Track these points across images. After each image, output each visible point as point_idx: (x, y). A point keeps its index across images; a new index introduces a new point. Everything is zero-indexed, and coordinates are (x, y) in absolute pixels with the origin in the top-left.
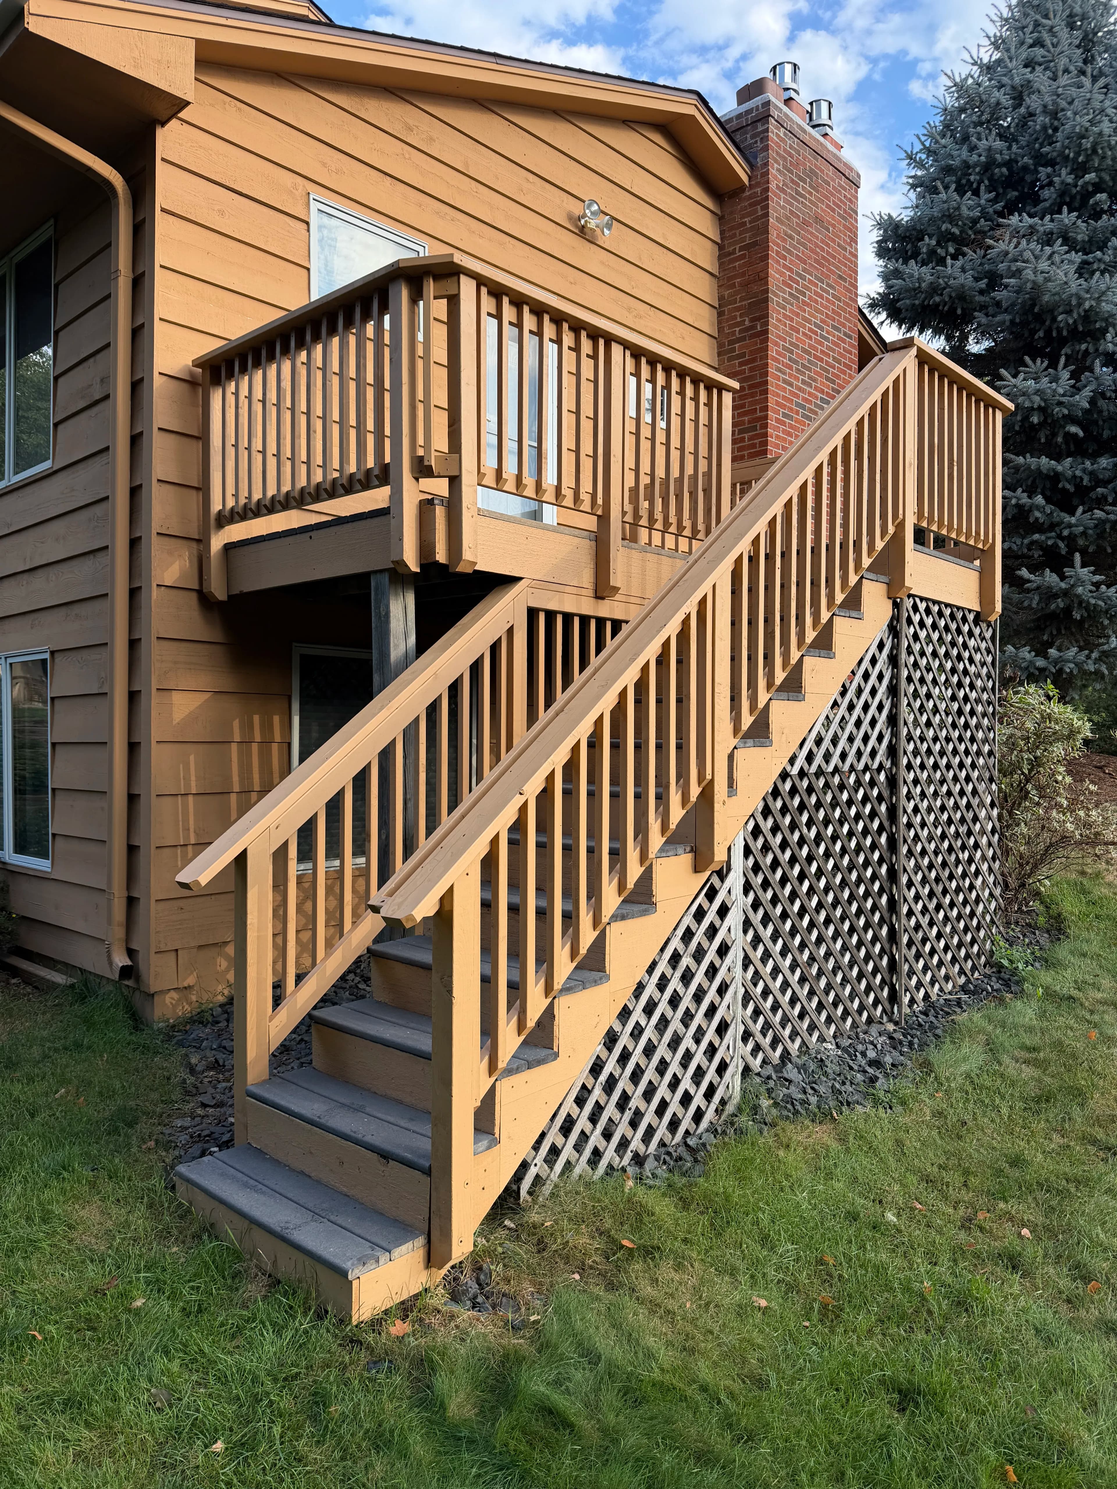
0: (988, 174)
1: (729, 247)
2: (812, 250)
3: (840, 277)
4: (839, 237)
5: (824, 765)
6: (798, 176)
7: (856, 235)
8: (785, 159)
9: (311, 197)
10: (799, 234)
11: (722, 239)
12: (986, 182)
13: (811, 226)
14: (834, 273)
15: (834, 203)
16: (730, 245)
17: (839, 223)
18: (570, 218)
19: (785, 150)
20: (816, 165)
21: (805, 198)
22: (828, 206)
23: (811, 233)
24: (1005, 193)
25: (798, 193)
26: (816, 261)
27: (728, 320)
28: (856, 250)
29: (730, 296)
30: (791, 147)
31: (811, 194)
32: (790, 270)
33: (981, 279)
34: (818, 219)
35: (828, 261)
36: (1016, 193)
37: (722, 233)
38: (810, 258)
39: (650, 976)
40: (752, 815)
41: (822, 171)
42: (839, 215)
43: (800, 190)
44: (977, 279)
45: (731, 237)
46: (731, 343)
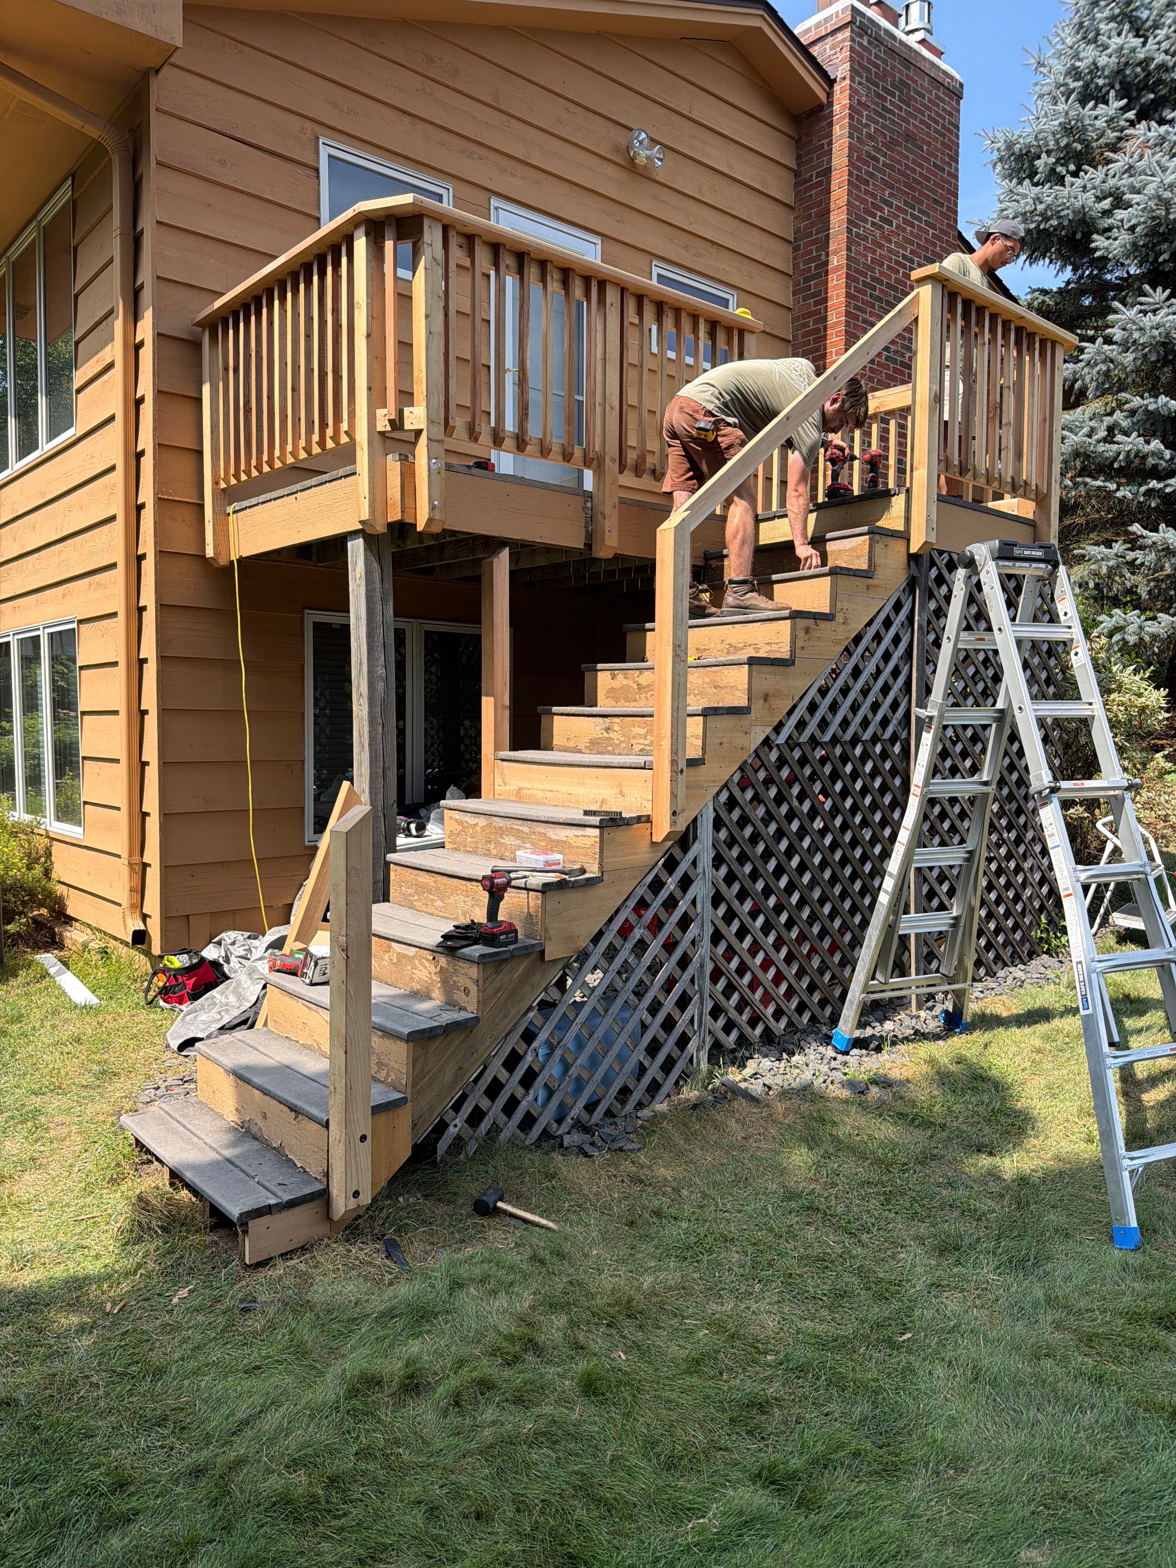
0: (1120, 77)
1: (806, 173)
2: (900, 172)
3: (936, 201)
4: (936, 157)
5: (818, 734)
6: (885, 89)
7: (957, 153)
8: (869, 71)
9: (321, 141)
10: (885, 155)
11: (798, 164)
12: (1117, 86)
13: (900, 145)
14: (928, 197)
15: (930, 117)
16: (807, 171)
17: (936, 140)
18: (617, 149)
19: (869, 60)
20: (907, 76)
21: (894, 114)
22: (922, 122)
23: (900, 153)
24: (1139, 97)
25: (884, 108)
26: (906, 185)
27: (803, 255)
28: (957, 170)
29: (806, 228)
30: (876, 57)
31: (900, 109)
32: (874, 196)
33: (1105, 198)
34: (909, 137)
35: (921, 184)
36: (1152, 96)
37: (798, 158)
38: (898, 181)
39: (595, 946)
40: (726, 786)
41: (916, 82)
42: (936, 131)
43: (888, 105)
44: (1099, 199)
45: (808, 162)
46: (806, 280)
